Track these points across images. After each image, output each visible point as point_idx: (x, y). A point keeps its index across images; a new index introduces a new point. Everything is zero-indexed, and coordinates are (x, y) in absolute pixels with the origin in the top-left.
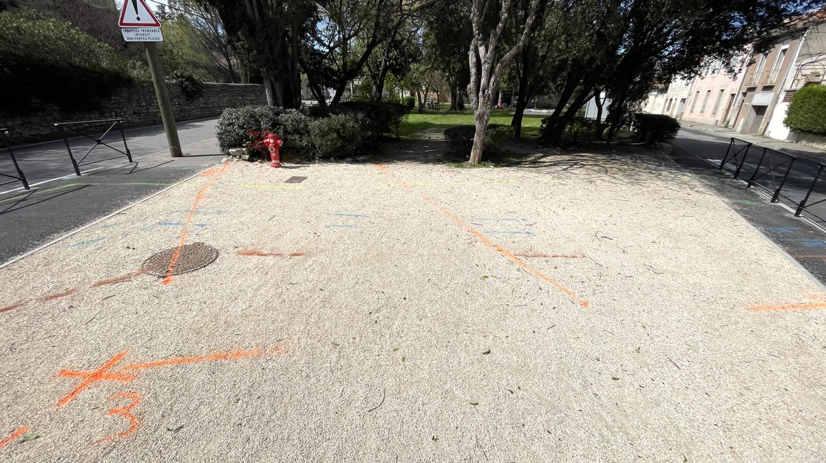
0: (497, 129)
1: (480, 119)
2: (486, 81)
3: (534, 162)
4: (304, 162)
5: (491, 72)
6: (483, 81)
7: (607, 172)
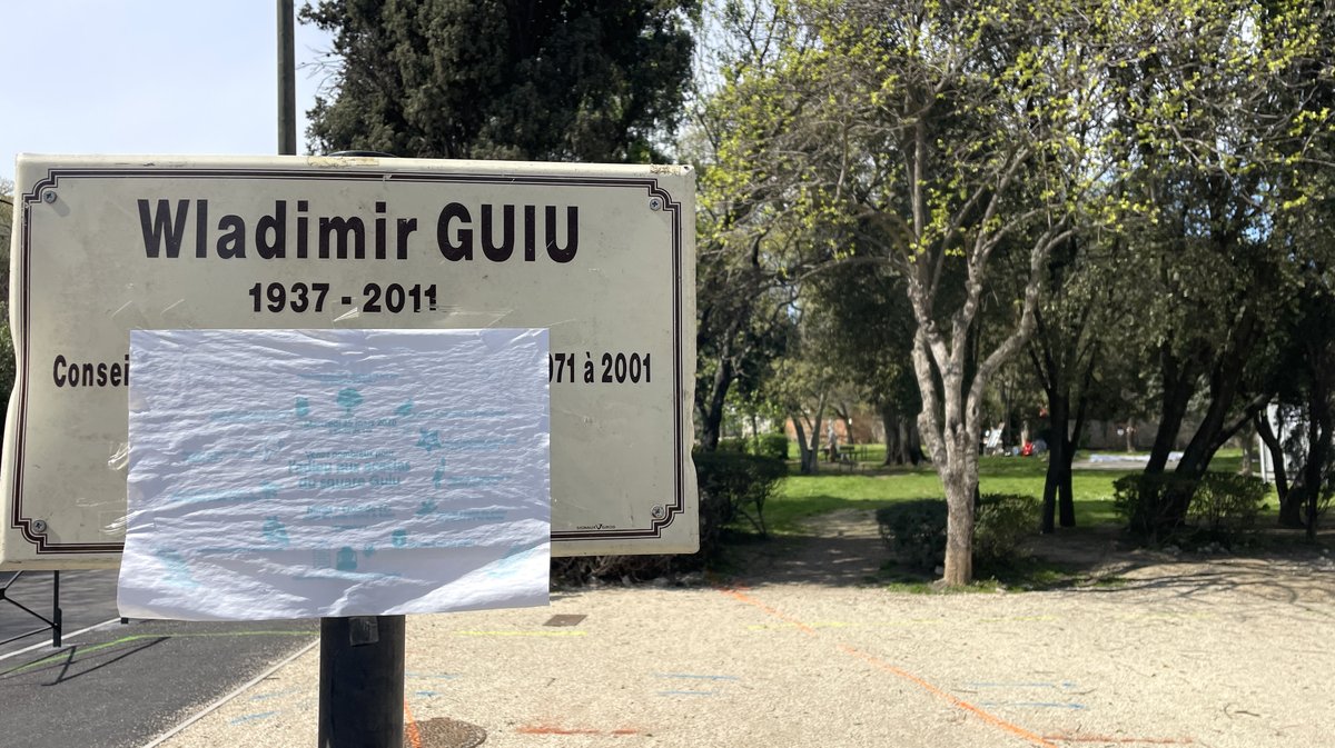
0: (1002, 506)
1: (954, 483)
2: (955, 408)
3: (1104, 581)
4: (567, 587)
5: (964, 391)
6: (950, 408)
7: (1294, 597)
